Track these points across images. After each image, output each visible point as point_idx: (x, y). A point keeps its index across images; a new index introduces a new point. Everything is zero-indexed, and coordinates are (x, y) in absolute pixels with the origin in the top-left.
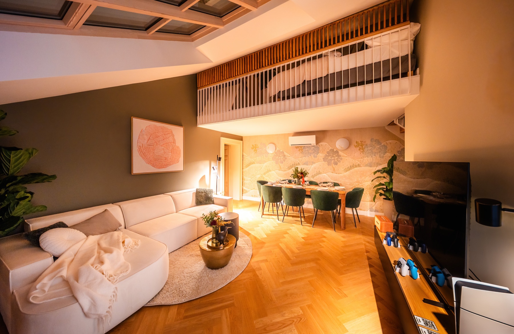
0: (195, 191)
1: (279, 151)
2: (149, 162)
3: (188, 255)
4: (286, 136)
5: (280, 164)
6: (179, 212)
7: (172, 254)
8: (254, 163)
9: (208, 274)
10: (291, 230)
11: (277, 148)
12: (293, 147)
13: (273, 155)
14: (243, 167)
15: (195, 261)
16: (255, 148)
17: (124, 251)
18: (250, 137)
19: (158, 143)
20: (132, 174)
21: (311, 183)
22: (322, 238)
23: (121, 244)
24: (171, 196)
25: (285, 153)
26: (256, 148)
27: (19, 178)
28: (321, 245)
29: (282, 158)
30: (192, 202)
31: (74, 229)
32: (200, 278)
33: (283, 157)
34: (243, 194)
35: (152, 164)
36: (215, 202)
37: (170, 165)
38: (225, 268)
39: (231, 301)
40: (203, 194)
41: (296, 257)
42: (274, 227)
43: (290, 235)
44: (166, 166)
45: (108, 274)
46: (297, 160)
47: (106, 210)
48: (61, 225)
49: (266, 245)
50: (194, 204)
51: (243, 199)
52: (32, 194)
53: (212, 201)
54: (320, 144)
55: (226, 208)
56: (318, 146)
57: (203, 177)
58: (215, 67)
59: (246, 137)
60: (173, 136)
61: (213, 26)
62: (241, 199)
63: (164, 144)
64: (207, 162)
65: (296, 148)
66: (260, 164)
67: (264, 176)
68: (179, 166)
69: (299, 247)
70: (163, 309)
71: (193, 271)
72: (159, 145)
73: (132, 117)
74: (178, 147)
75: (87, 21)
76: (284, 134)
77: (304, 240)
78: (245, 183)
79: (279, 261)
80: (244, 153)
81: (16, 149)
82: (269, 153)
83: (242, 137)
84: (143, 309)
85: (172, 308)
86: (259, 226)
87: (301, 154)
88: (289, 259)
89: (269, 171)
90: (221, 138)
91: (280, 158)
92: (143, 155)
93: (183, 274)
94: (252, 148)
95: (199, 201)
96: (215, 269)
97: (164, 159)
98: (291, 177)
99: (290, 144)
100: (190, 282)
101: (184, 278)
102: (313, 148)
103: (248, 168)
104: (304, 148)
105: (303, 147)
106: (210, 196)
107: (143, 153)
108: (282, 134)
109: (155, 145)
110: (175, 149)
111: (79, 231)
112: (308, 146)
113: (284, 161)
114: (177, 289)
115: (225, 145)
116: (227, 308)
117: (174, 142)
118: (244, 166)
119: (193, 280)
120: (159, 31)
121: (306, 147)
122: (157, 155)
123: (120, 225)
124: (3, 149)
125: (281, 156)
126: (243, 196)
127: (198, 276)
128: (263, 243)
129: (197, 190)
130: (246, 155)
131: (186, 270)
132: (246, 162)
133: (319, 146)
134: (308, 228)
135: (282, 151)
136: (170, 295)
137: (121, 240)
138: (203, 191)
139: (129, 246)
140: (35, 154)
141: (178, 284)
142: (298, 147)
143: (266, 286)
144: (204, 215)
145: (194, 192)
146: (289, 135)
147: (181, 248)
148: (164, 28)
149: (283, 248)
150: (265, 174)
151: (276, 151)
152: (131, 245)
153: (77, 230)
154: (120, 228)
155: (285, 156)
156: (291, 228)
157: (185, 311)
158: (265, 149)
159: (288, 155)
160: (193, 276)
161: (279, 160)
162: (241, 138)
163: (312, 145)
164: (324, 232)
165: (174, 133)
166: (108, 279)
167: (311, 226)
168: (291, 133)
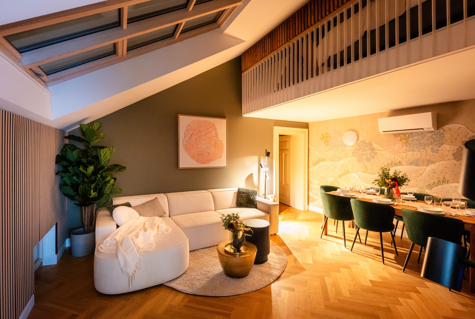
0: (237, 191)
1: (364, 142)
2: (193, 157)
3: (213, 256)
4: (374, 117)
5: (366, 163)
6: (217, 211)
7: (201, 250)
8: (324, 160)
9: (221, 279)
10: (359, 265)
11: (360, 137)
12: (387, 134)
13: (354, 148)
14: (310, 166)
15: (217, 263)
16: (325, 138)
17: (156, 233)
18: (319, 123)
19: (201, 138)
20: (179, 168)
21: (420, 197)
22: (410, 291)
23: (156, 227)
24: (211, 193)
25: (375, 145)
26: (327, 138)
27: (106, 168)
28: (399, 301)
29: (368, 153)
30: (232, 202)
31: (133, 209)
32: (213, 280)
33: (370, 151)
34: (310, 203)
35: (195, 159)
36: (258, 205)
37: (213, 160)
38: (241, 279)
39: (229, 312)
40: (244, 195)
41: (339, 300)
42: (332, 254)
43: (352, 271)
44: (209, 161)
45: (138, 246)
46: (396, 156)
47: (156, 198)
48: (128, 205)
49: (305, 273)
50: (234, 204)
51: (309, 209)
52: (115, 179)
53: (254, 204)
54: (446, 127)
55: (269, 215)
56: (441, 130)
57: (251, 176)
58: (257, 43)
59: (313, 123)
60: (215, 129)
61: (231, 6)
62: (307, 209)
63: (206, 139)
64: (256, 158)
65: (395, 136)
66: (334, 161)
67: (339, 180)
68: (222, 162)
69: (354, 290)
70: (174, 292)
71: (209, 271)
72: (202, 140)
73: (179, 115)
74: (221, 141)
75: (127, 48)
76: (373, 114)
77: (372, 285)
78: (312, 188)
79: (309, 297)
80: (310, 146)
81: (103, 147)
82: (347, 146)
83: (308, 123)
84: (161, 286)
85: (181, 294)
86: (309, 248)
87: (404, 146)
88: (326, 298)
89: (347, 172)
90: (274, 127)
91: (365, 152)
92: (188, 150)
93: (201, 271)
94: (322, 139)
95: (239, 203)
96: (230, 277)
97: (207, 154)
98: (374, 184)
99: (381, 130)
100: (204, 279)
101: (200, 275)
102: (430, 135)
103: (315, 167)
104: (411, 136)
105: (408, 135)
106: (252, 198)
107: (188, 148)
108: (369, 115)
109: (198, 140)
110: (218, 144)
111: (136, 211)
112: (419, 132)
113: (373, 158)
114: (190, 281)
115: (280, 136)
116: (222, 315)
117: (217, 136)
118: (310, 163)
119: (207, 279)
120: (182, 32)
121: (414, 134)
122: (200, 150)
123: (165, 213)
124: (98, 148)
125: (366, 149)
126: (309, 206)
127: (212, 277)
128: (303, 269)
129: (239, 189)
130: (314, 149)
131: (205, 269)
132: (313, 158)
133: (444, 131)
134: (394, 271)
135: (369, 141)
136: (183, 283)
137: (157, 224)
138: (245, 192)
139: (161, 230)
140: (114, 150)
141: (193, 277)
142: (399, 134)
143: (274, 314)
144: (224, 215)
145: (235, 191)
146: (381, 115)
147: (211, 248)
148: (185, 28)
149: (327, 283)
150: (340, 176)
151: (359, 142)
152: (162, 230)
153: (135, 210)
154: (165, 215)
155: (373, 149)
156: (360, 262)
157: (188, 301)
158: (340, 139)
159: (380, 147)
160: (208, 275)
161: (364, 157)
162: (305, 126)
163: (426, 130)
164: (425, 284)
165: (216, 126)
166: (137, 250)
167: (401, 269)
168: (385, 113)
